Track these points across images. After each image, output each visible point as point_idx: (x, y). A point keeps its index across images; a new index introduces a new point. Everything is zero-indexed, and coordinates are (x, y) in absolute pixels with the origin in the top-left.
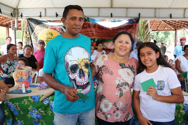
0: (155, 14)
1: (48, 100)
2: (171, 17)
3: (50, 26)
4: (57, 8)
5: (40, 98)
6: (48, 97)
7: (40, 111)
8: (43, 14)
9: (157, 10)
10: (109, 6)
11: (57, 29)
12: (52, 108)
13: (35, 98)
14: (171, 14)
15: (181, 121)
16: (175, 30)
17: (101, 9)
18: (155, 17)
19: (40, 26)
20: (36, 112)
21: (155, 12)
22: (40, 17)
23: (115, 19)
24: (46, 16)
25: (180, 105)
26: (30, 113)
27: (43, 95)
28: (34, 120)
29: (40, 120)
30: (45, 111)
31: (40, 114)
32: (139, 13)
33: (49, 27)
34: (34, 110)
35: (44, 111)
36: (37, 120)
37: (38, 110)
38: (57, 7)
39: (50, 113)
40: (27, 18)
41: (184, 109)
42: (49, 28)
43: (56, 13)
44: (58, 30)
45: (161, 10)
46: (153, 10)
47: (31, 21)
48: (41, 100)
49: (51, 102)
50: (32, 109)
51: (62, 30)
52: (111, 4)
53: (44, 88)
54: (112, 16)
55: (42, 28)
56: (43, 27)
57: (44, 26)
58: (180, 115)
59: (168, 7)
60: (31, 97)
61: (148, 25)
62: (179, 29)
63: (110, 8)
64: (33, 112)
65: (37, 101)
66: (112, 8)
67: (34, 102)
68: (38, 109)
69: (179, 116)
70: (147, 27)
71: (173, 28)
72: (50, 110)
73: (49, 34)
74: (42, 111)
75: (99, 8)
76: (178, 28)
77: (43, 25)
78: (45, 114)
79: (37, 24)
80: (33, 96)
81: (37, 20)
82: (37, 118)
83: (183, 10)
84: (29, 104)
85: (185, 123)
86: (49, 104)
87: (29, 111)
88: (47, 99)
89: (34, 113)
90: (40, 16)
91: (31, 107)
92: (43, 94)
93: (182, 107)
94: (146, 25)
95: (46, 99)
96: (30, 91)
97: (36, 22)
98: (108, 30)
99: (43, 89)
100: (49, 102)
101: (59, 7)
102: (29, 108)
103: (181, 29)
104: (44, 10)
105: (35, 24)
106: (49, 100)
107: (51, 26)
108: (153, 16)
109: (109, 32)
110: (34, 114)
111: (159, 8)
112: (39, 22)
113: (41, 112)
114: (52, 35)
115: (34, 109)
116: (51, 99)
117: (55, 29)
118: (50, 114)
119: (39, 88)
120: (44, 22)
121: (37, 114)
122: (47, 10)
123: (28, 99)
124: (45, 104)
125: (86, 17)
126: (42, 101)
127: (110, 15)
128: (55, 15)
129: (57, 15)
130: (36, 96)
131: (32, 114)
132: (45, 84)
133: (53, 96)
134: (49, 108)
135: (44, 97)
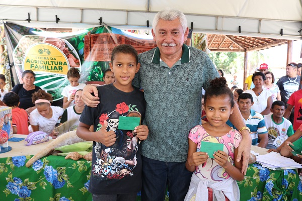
0: (216, 26)
1: (40, 163)
2: (240, 31)
5: (27, 160)
6: (41, 158)
7: (27, 182)
8: (33, 17)
9: (220, 19)
10: (145, 9)
11: (58, 43)
12: (48, 177)
13: (17, 161)
14: (240, 27)
15: (253, 192)
16: (245, 51)
17: (131, 13)
18: (216, 30)
19: (28, 37)
20: (20, 184)
21: (216, 22)
22: (27, 21)
24: (38, 20)
25: (253, 168)
26: (8, 186)
27: (32, 156)
28: (16, 199)
29: (27, 198)
30: (36, 183)
31: (26, 187)
32: (192, 23)
33: (44, 40)
34: (16, 181)
35: (34, 182)
36: (21, 198)
37: (23, 181)
38: (58, 6)
39: (45, 186)
40: (5, 22)
41: (258, 174)
42: (43, 42)
43: (56, 16)
44: (60, 45)
45: (224, 19)
46: (213, 19)
47: (12, 28)
49: (47, 167)
50: (12, 180)
51: (66, 46)
52: (147, 6)
53: (33, 142)
54: (148, 26)
55: (32, 41)
56: (33, 39)
57: (35, 38)
58: (252, 183)
59: (236, 16)
60: (11, 159)
61: (205, 42)
62: (250, 50)
63: (146, 12)
64: (15, 184)
65: (21, 167)
66: (148, 11)
67: (15, 168)
68: (22, 178)
69: (251, 185)
70: (203, 45)
71: (241, 48)
72: (44, 180)
73: (45, 51)
74: (31, 183)
75: (128, 11)
76: (248, 48)
77: (33, 37)
78: (36, 187)
79: (23, 33)
80: (14, 157)
81: (22, 27)
82: (21, 194)
83: (257, 21)
84: (6, 171)
85: (259, 194)
86: (42, 171)
87: (7, 184)
88: (39, 161)
89: (15, 186)
90: (29, 20)
91: (11, 176)
92: (32, 154)
93: (256, 171)
94: (202, 42)
95: (37, 162)
96: (10, 149)
97: (21, 31)
98: (141, 46)
99: (32, 144)
100: (43, 167)
101: (61, 6)
102: (7, 179)
103: (253, 49)
104: (35, 10)
105: (19, 32)
106: (42, 164)
107: (47, 39)
108: (213, 28)
109: (143, 49)
110: (16, 188)
111: (223, 17)
112: (26, 30)
113: (28, 184)
114: (49, 52)
115: (17, 180)
116: (46, 161)
117: (54, 43)
118: (44, 188)
119: (26, 143)
120: (36, 30)
121: (21, 189)
122: (40, 10)
123: (5, 163)
124: (36, 170)
125: (105, 24)
126: (30, 167)
127: (146, 24)
128: (55, 19)
129: (58, 20)
130: (20, 157)
131: (14, 189)
132: (36, 137)
133: (50, 157)
134: (42, 177)
135: (33, 159)
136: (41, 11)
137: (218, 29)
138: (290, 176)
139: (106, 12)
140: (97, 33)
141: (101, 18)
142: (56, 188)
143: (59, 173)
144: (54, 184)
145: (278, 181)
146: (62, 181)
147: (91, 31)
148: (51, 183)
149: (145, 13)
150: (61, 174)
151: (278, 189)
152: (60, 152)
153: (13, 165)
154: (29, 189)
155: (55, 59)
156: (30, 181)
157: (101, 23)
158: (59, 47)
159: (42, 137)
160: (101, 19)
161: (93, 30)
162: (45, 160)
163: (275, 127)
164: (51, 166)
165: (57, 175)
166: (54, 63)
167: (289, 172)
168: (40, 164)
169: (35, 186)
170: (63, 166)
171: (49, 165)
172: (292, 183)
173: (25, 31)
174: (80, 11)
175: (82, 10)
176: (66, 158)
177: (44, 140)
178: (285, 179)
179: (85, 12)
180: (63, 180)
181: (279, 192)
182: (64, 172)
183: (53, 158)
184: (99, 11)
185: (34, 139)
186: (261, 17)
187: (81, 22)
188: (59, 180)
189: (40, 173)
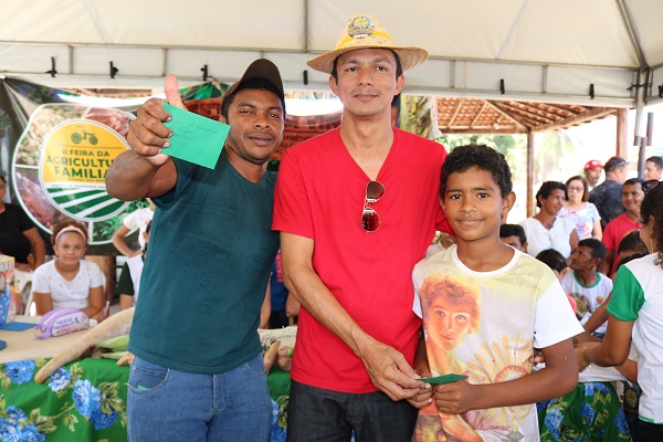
0: (452, 79)
1: (65, 374)
2: (502, 90)
3: (88, 111)
4: (113, 44)
5: (37, 369)
6: (67, 365)
7: (36, 417)
8: (62, 66)
9: (459, 65)
10: (299, 47)
11: (113, 120)
12: (81, 405)
13: (16, 371)
14: (502, 81)
16: (529, 131)
17: (270, 56)
18: (452, 88)
19: (51, 107)
20: (22, 420)
21: (453, 72)
22: (50, 75)
23: (319, 92)
24: (72, 73)
27: (48, 360)
30: (55, 417)
31: (34, 428)
33: (85, 114)
34: (12, 415)
35: (50, 415)
37: (27, 414)
38: (116, 42)
39: (75, 424)
40: (3, 78)
42: (83, 118)
43: (111, 63)
44: (118, 125)
45: (469, 64)
46: (445, 65)
47: (17, 91)
48: (39, 375)
49: (79, 382)
50: (5, 411)
52: (303, 41)
53: (54, 332)
54: (306, 81)
55: (57, 115)
56: (61, 111)
57: (65, 111)
59: (493, 58)
60: (4, 367)
61: (429, 113)
62: (539, 130)
63: (301, 52)
64: (10, 421)
65: (25, 383)
66: (306, 51)
67: (13, 386)
68: (26, 409)
70: (426, 120)
71: (520, 126)
73: (85, 138)
74: (45, 418)
75: (263, 52)
76: (535, 125)
77: (62, 107)
78: (55, 428)
79: (39, 100)
80: (11, 364)
81: (38, 88)
83: (539, 70)
86: (69, 391)
88: (63, 371)
89: (11, 424)
90: (53, 72)
92: (47, 356)
94: (422, 113)
95: (60, 372)
96: (2, 345)
97: (35, 95)
98: (292, 129)
99: (52, 336)
100: (71, 382)
101: (122, 42)
103: (546, 128)
104: (66, 51)
105: (32, 99)
106: (69, 376)
107: (93, 110)
108: (446, 84)
109: (295, 134)
111: (465, 60)
112: (47, 93)
113: (39, 420)
114: (94, 140)
115: (14, 412)
116: (76, 370)
117: (106, 121)
118: (72, 428)
119: (38, 333)
120: (68, 94)
121: (23, 431)
124: (55, 389)
125: (215, 80)
126: (44, 382)
127: (301, 78)
128: (108, 70)
129: (114, 71)
130: (23, 362)
131: (7, 432)
132: (59, 320)
133: (86, 360)
134: (69, 405)
135: (51, 366)
136: (80, 54)
137: (457, 86)
138: (598, 397)
139: (216, 53)
140: (197, 98)
141: (206, 66)
142: (97, 428)
143: (104, 396)
144: (92, 420)
145: (572, 408)
146: (110, 413)
147: (185, 93)
148: (88, 418)
149: (298, 55)
150: (108, 397)
151: (574, 426)
152: (108, 350)
153: (9, 380)
154: (41, 432)
155: (107, 154)
156: (42, 414)
157: (205, 76)
158: (117, 128)
159: (73, 320)
160: (205, 70)
161: (189, 93)
162: (75, 367)
163: (581, 293)
164: (86, 381)
165: (99, 399)
166: (104, 163)
167: (595, 389)
168: (63, 377)
169: (55, 424)
170: (113, 381)
171: (83, 379)
172: (602, 412)
173: (44, 96)
174: (160, 53)
175: (166, 49)
176: (119, 362)
177: (78, 326)
178: (587, 405)
179: (172, 54)
180: (113, 410)
181: (575, 433)
182: (116, 392)
183: (93, 363)
184: (201, 52)
185: (55, 325)
186: (546, 59)
187: (164, 75)
188: (104, 411)
189: (65, 396)
